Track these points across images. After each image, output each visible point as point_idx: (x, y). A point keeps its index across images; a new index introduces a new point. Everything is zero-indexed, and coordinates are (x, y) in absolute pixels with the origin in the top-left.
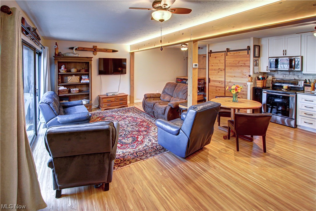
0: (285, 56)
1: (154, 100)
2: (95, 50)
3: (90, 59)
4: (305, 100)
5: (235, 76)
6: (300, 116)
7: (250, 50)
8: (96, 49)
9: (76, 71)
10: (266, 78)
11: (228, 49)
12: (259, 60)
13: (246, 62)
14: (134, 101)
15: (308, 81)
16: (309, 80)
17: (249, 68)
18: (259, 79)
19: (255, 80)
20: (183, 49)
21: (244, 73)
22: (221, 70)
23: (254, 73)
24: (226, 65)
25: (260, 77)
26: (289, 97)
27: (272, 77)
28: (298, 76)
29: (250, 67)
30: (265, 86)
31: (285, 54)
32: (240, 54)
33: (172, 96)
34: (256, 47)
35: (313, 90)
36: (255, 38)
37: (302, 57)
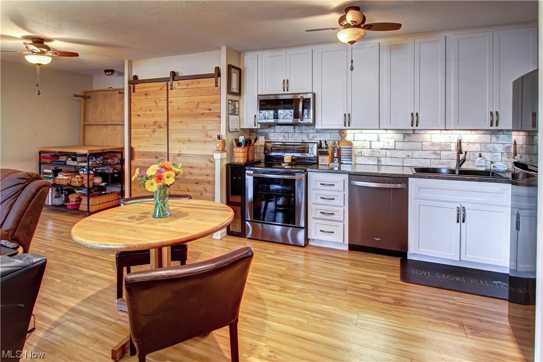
0: (286, 92)
4: (321, 184)
5: (189, 141)
6: (314, 218)
7: (220, 77)
10: (253, 141)
11: (173, 72)
12: (241, 102)
13: (212, 106)
15: (324, 145)
16: (325, 142)
17: (217, 119)
18: (239, 145)
19: (232, 147)
21: (210, 133)
22: (160, 127)
23: (228, 130)
24: (170, 112)
25: (242, 139)
26: (295, 180)
27: (265, 138)
28: (308, 135)
29: (220, 117)
30: (251, 159)
31: (286, 89)
32: (199, 86)
34: (233, 70)
35: (332, 161)
36: (229, 50)
37: (314, 95)
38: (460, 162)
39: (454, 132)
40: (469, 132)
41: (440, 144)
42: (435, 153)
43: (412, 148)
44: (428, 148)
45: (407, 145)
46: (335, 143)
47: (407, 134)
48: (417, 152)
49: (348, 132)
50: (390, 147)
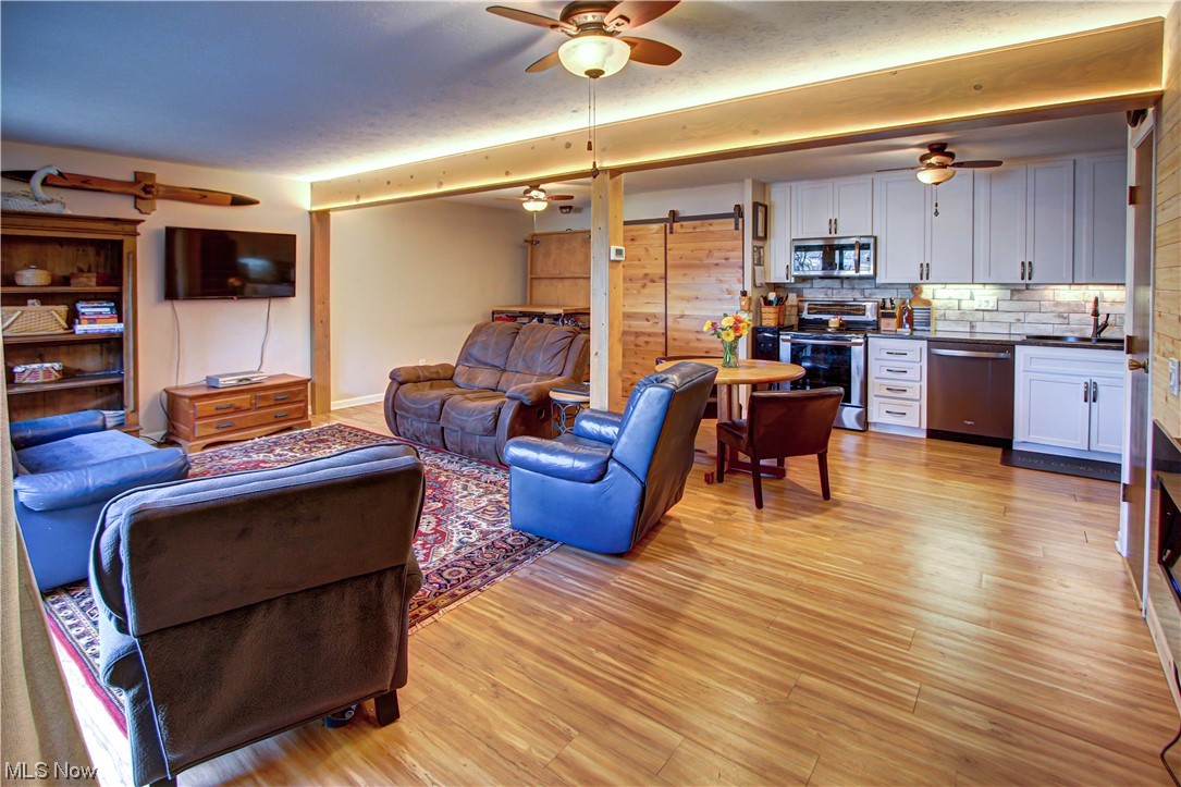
0: (833, 235)
1: (431, 387)
2: (144, 189)
3: (128, 228)
4: (888, 353)
5: (697, 298)
6: (876, 396)
7: (742, 217)
8: (152, 186)
9: (49, 282)
10: (784, 299)
12: (767, 248)
13: (729, 254)
14: (332, 403)
15: (888, 304)
16: (891, 301)
17: (742, 270)
18: (768, 303)
19: (758, 306)
20: (530, 206)
22: (653, 281)
23: (754, 285)
24: (669, 262)
25: (771, 296)
26: (850, 347)
27: (798, 296)
28: (863, 291)
30: (781, 321)
31: (833, 231)
32: (711, 228)
33: (504, 370)
34: (760, 208)
35: (901, 325)
36: (755, 183)
37: (876, 238)
38: (1099, 329)
39: (1091, 287)
40: (1115, 287)
41: (1068, 304)
42: (1060, 316)
43: (1025, 309)
44: (1050, 310)
45: (1017, 305)
46: (904, 303)
47: (1015, 290)
48: (1032, 315)
49: (924, 287)
50: (989, 308)
